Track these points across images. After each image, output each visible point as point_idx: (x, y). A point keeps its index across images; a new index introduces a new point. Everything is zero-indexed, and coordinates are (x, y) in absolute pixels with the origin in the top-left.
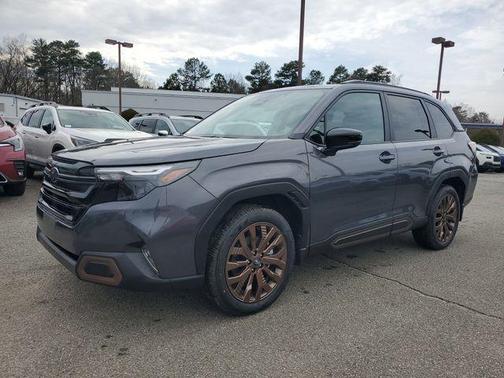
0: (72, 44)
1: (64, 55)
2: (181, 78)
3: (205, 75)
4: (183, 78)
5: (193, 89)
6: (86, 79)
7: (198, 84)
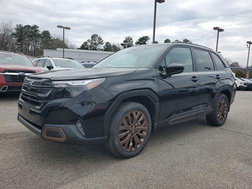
0: (35, 27)
1: (31, 32)
2: (89, 44)
3: (101, 43)
4: (90, 44)
5: (95, 49)
6: (41, 44)
7: (98, 47)
